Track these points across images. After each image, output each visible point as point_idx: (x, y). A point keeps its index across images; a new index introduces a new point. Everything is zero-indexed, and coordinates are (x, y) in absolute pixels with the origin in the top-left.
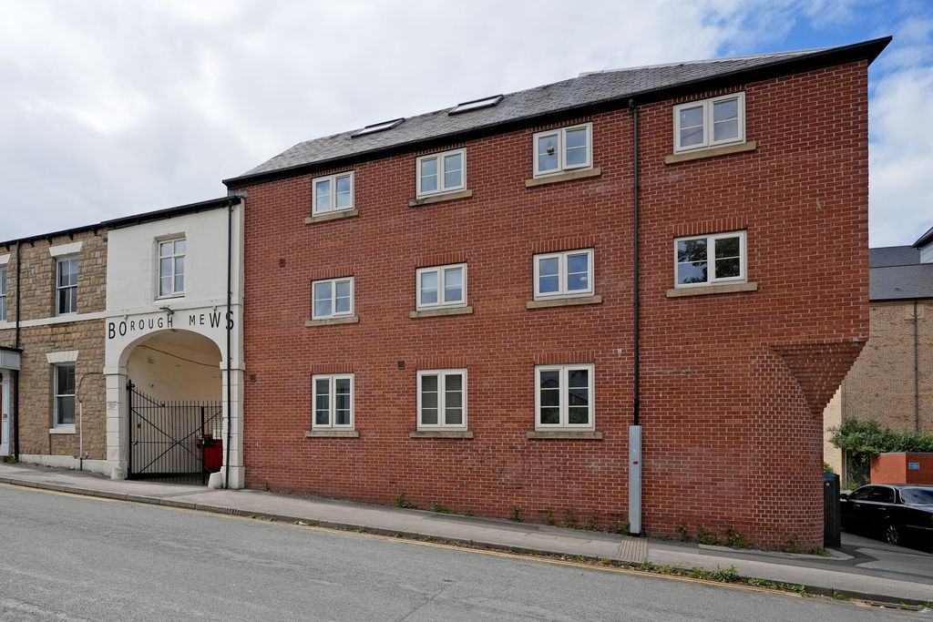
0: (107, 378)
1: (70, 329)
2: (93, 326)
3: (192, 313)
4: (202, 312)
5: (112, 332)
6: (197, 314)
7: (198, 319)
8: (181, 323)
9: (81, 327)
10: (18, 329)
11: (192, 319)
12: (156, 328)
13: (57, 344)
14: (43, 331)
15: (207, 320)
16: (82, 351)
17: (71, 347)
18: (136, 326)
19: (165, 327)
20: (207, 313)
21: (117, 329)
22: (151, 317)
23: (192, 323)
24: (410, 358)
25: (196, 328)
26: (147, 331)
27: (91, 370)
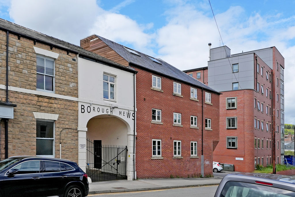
0: (79, 132)
1: (53, 101)
2: (68, 103)
3: (121, 110)
4: (124, 111)
5: (83, 110)
6: (122, 111)
7: (122, 113)
8: (116, 113)
9: (60, 102)
10: (7, 91)
11: (120, 113)
12: (105, 113)
13: (42, 108)
14: (30, 98)
15: (126, 114)
16: (61, 116)
17: (53, 112)
18: (96, 109)
19: (109, 113)
20: (126, 111)
21: (86, 109)
22: (103, 107)
23: (120, 114)
24: (173, 137)
25: (121, 117)
26: (101, 113)
27: (67, 127)
